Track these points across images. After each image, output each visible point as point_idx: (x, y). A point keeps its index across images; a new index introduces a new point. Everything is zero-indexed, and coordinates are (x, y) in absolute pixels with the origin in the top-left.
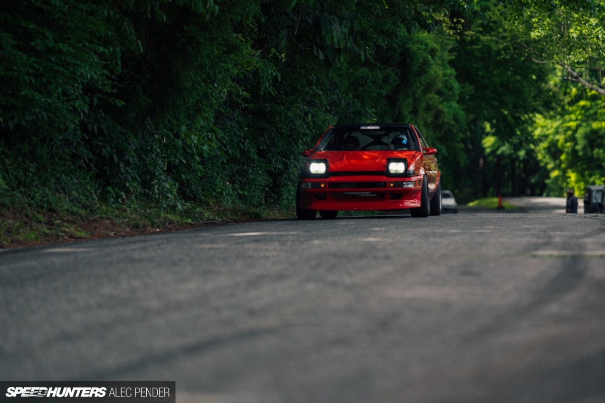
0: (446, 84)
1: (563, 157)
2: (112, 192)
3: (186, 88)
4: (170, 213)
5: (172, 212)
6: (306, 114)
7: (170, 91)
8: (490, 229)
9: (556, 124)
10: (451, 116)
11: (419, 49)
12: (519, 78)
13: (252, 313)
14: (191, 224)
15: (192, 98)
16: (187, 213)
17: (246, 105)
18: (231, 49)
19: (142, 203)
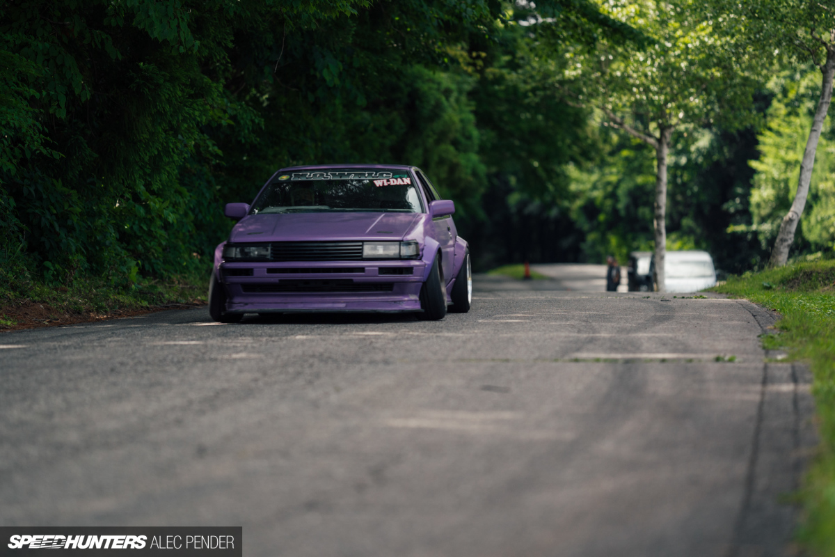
0: (463, 132)
1: (602, 217)
2: (52, 268)
3: (141, 141)
4: (122, 294)
5: (124, 293)
7: (122, 144)
8: (517, 318)
9: (594, 177)
10: (469, 171)
11: (430, 89)
12: (551, 123)
13: (201, 451)
14: (147, 307)
15: (149, 151)
16: (142, 294)
17: (218, 161)
18: (200, 93)
19: (88, 281)
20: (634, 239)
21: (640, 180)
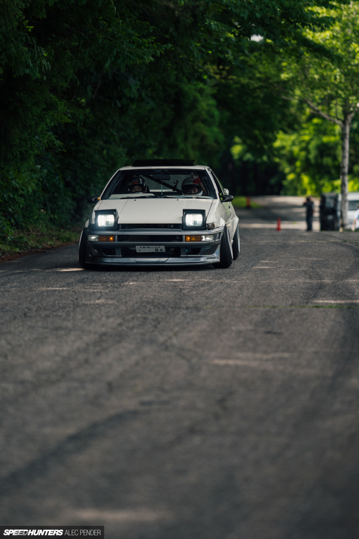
0: (209, 113)
1: (298, 164)
3: (15, 145)
5: (3, 242)
6: (103, 149)
9: (293, 138)
10: (213, 139)
12: (267, 106)
14: (19, 253)
16: (14, 243)
20: (321, 179)
21: (325, 139)
